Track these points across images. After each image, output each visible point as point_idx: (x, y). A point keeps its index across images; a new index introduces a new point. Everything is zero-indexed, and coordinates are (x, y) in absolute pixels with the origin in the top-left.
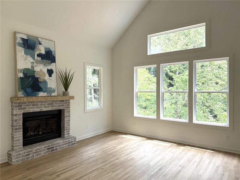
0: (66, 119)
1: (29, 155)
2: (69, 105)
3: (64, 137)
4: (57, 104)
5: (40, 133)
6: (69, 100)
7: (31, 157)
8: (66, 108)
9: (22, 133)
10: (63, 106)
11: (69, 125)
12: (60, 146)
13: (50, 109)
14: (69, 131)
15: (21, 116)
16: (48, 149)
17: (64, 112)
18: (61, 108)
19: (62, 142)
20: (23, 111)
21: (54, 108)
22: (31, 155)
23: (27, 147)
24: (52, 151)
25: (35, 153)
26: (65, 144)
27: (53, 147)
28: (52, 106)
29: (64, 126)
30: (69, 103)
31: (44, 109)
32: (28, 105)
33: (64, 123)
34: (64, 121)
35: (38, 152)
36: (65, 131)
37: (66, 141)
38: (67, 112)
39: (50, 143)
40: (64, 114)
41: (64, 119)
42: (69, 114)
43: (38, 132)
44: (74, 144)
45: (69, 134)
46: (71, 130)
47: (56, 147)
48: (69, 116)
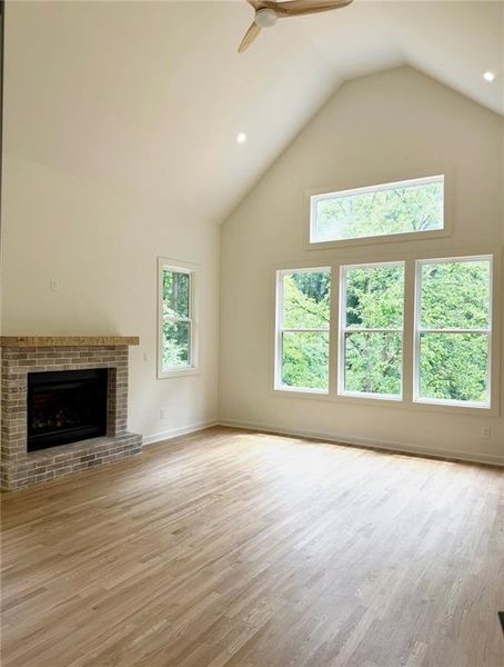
0: (119, 392)
1: (42, 470)
2: (126, 358)
3: (114, 434)
4: (102, 354)
5: (59, 424)
6: (126, 347)
7: (48, 475)
8: (120, 364)
9: (25, 420)
10: (113, 359)
11: (125, 406)
12: (107, 453)
13: (84, 365)
14: (125, 421)
15: (26, 381)
16: (82, 460)
17: (115, 375)
18: (109, 365)
19: (112, 446)
20: (27, 370)
21: (94, 365)
22: (47, 472)
23: (36, 453)
24: (90, 464)
25: (55, 467)
26: (119, 450)
27: (93, 457)
28: (90, 360)
29: (114, 408)
30: (127, 353)
31: (73, 367)
32: (39, 356)
33: (114, 402)
34: (115, 397)
35: (60, 465)
36: (117, 421)
37: (121, 444)
38: (120, 375)
39: (85, 446)
40: (114, 380)
41: (114, 391)
42: (126, 379)
43: (54, 420)
44: (138, 451)
45: (124, 427)
46: (129, 419)
47: (99, 455)
48: (126, 385)
